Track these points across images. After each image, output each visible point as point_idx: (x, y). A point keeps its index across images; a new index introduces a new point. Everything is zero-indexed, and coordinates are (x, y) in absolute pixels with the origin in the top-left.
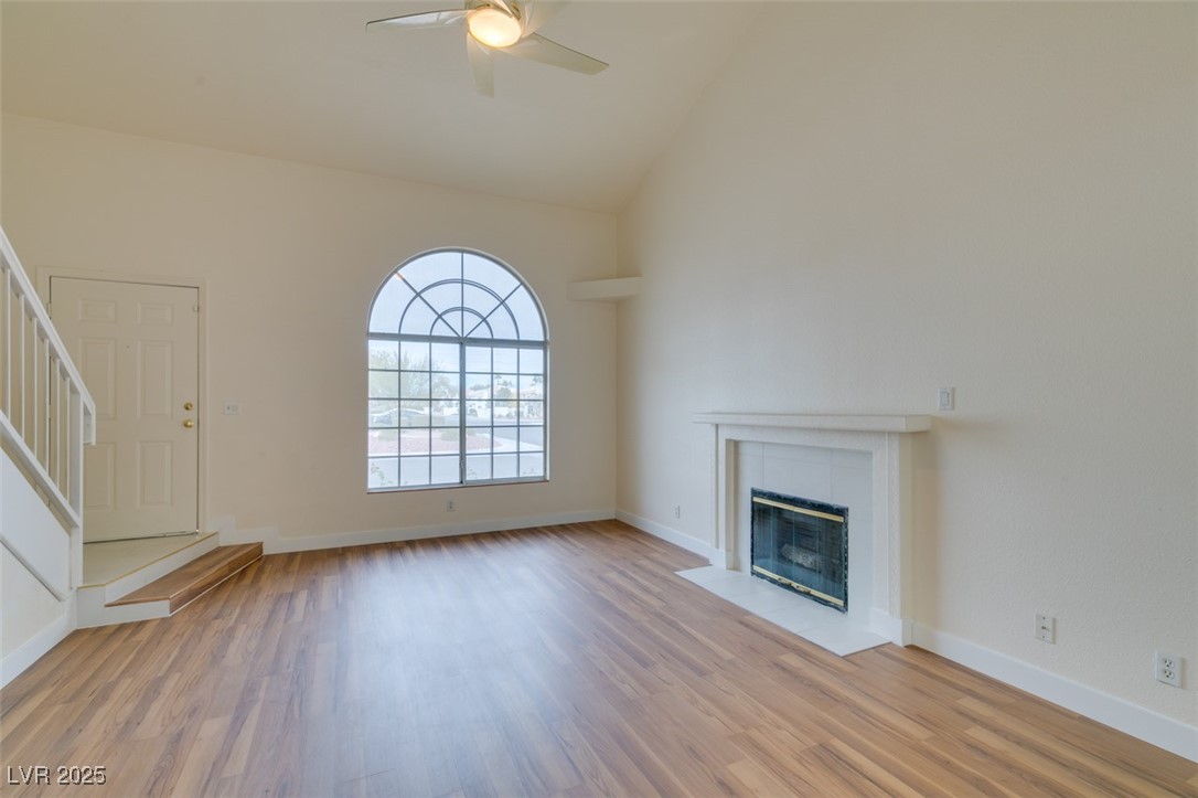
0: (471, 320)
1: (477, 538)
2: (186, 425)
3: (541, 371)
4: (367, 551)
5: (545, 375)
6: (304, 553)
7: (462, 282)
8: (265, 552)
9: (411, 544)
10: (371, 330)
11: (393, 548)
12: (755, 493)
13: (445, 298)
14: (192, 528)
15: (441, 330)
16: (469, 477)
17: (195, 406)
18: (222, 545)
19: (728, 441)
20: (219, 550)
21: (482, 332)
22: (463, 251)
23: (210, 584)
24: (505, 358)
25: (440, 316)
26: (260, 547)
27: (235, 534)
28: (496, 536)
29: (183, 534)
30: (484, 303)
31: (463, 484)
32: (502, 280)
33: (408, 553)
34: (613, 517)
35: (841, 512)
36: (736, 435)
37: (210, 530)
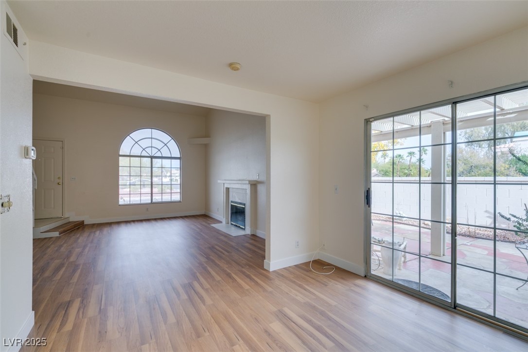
0: (155, 151)
1: (156, 219)
2: (59, 184)
3: (179, 167)
4: (118, 223)
5: (180, 168)
6: (98, 224)
7: (152, 138)
8: (85, 223)
9: (134, 221)
10: (120, 154)
11: (127, 222)
12: (232, 202)
13: (145, 143)
14: (61, 216)
15: (144, 154)
16: (154, 201)
17: (61, 178)
18: (71, 221)
19: (226, 188)
20: (70, 222)
21: (159, 154)
22: (152, 129)
23: (69, 230)
24: (166, 162)
25: (144, 149)
26: (83, 222)
27: (75, 218)
28: (162, 219)
29: (58, 218)
30: (159, 145)
31: (152, 203)
32: (166, 138)
33: (132, 224)
34: (204, 213)
35: (244, 205)
36: (228, 186)
37: (66, 217)
